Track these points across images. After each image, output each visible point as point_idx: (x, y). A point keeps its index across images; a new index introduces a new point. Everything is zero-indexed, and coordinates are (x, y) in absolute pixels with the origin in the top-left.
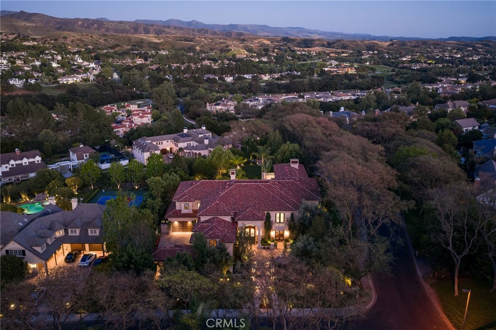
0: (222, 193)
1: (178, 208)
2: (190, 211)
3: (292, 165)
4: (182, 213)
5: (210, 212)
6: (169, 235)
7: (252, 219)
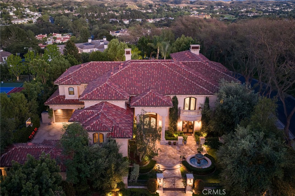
0: (114, 73)
1: (61, 94)
2: (75, 97)
4: (66, 99)
5: (97, 95)
6: (51, 126)
7: (155, 105)
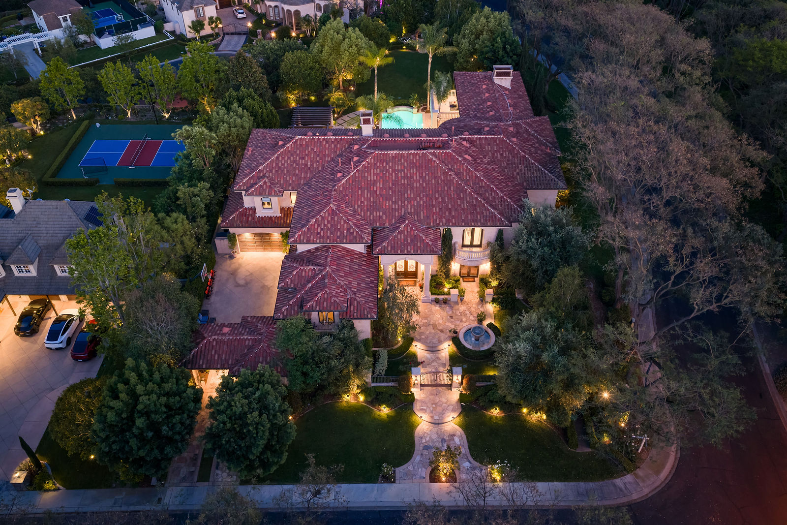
0: (344, 177)
1: (247, 205)
2: (275, 212)
3: (497, 80)
4: (257, 215)
5: (318, 233)
6: (234, 260)
7: (412, 252)
